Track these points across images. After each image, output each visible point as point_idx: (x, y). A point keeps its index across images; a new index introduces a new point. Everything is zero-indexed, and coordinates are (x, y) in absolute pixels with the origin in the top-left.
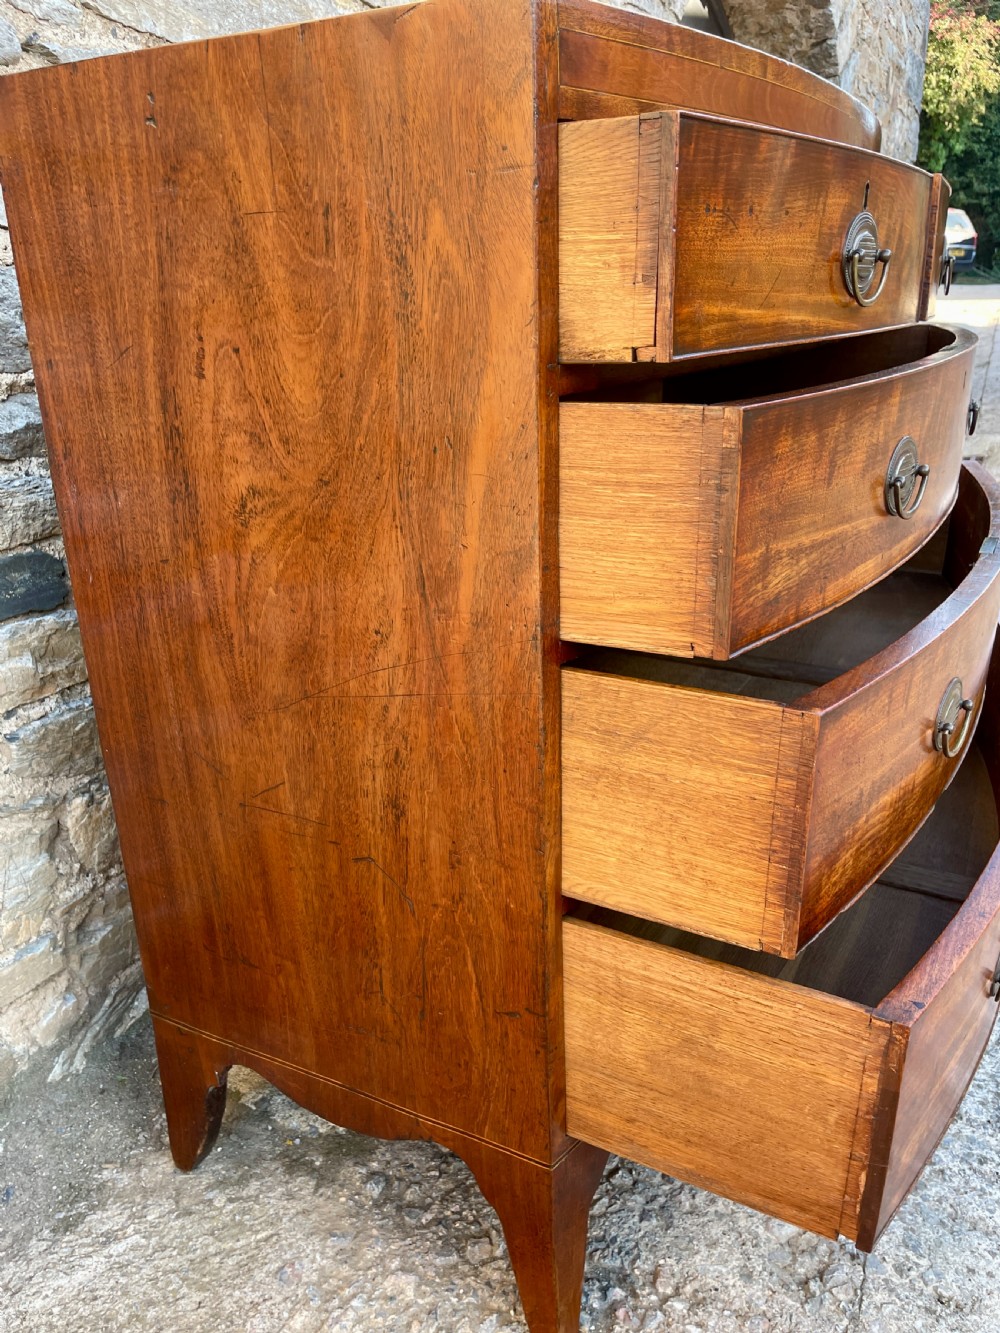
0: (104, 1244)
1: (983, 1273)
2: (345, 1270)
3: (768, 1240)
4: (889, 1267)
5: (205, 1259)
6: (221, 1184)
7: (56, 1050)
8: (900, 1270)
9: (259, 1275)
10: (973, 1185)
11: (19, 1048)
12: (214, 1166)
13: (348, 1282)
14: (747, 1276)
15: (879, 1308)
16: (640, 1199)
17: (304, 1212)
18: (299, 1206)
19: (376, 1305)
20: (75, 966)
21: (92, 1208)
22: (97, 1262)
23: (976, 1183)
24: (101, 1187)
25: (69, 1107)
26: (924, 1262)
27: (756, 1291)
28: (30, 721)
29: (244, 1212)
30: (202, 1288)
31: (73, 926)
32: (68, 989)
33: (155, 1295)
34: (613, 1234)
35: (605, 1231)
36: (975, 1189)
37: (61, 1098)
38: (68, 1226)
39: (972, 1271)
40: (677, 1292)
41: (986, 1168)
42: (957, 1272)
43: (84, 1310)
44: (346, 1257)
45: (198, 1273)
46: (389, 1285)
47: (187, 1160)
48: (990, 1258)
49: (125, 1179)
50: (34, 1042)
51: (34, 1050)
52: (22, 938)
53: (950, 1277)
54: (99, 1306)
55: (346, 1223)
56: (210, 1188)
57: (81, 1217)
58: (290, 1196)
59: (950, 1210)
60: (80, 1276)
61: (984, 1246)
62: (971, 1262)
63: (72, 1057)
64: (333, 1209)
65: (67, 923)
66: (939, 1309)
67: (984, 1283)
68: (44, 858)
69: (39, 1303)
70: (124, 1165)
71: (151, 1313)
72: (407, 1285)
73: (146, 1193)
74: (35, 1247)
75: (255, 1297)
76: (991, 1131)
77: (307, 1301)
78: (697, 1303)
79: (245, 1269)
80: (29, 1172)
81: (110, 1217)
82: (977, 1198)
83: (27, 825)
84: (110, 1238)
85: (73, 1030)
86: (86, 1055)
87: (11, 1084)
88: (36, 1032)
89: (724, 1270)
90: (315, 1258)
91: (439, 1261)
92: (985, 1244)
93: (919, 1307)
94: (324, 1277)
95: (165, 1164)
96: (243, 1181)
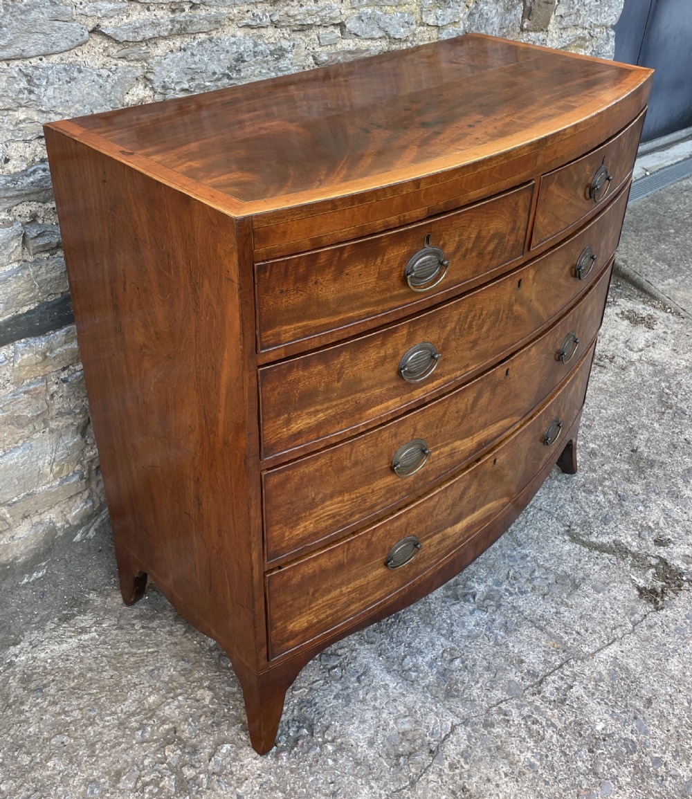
0: (80, 633)
1: (494, 783)
2: (182, 680)
3: (393, 728)
4: (447, 763)
5: (122, 654)
6: (141, 617)
7: (78, 527)
8: (452, 766)
9: (142, 671)
10: (521, 734)
11: (59, 525)
12: (141, 607)
13: (181, 686)
14: (371, 743)
15: (428, 782)
16: (339, 687)
17: (175, 644)
18: (174, 640)
19: (189, 702)
20: (93, 486)
21: (80, 613)
22: (74, 642)
23: (523, 733)
24: (87, 602)
25: (81, 554)
26: (467, 767)
27: (371, 753)
28: (76, 371)
29: (147, 635)
30: (116, 669)
31: (94, 467)
32: (89, 497)
33: (94, 666)
34: (317, 701)
35: (314, 698)
36: (520, 736)
37: (79, 550)
38: (65, 619)
39: (489, 780)
40: (333, 741)
41: (535, 727)
42: (481, 778)
43: (61, 664)
44: (186, 673)
45: (116, 662)
46: (199, 693)
47: (129, 602)
48: (503, 777)
49: (99, 601)
50: (67, 522)
51: (67, 526)
52: (65, 473)
53: (475, 779)
54: (68, 664)
55: (192, 655)
56: (136, 617)
57: (74, 615)
58: (171, 633)
59: (499, 743)
60: (64, 646)
61: (504, 769)
62: (491, 775)
63: (87, 531)
64: (188, 645)
65: (90, 467)
66: (459, 794)
67: (491, 788)
68: (77, 438)
69: (43, 655)
70: (101, 593)
71: (89, 675)
72: (207, 696)
73: (107, 611)
74: (50, 625)
75: (136, 681)
76: (551, 707)
77: (159, 690)
78: (340, 749)
79: (137, 665)
80: (56, 585)
81: (85, 620)
82: (518, 742)
83: (71, 421)
84: (84, 631)
85: (87, 518)
86: (96, 530)
87: (53, 542)
88: (70, 517)
89: (361, 737)
90: (170, 670)
91: (228, 689)
92: (506, 769)
93: (449, 789)
94: (171, 678)
95: (118, 599)
96: (152, 618)
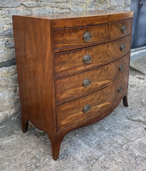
2: (36, 147)
3: (87, 155)
4: (100, 162)
5: (22, 142)
6: (27, 135)
7: (13, 116)
8: (101, 162)
9: (27, 145)
11: (8, 115)
12: (27, 133)
13: (36, 148)
14: (82, 158)
15: (96, 165)
16: (74, 147)
17: (35, 140)
18: (35, 139)
19: (38, 151)
20: (16, 106)
21: (13, 135)
22: (11, 140)
24: (14, 133)
25: (13, 123)
26: (105, 162)
27: (82, 160)
28: (14, 76)
29: (28, 138)
30: (21, 145)
31: (17, 101)
32: (15, 109)
33: (16, 144)
35: (68, 150)
37: (13, 122)
38: (9, 136)
39: (110, 165)
40: (72, 158)
43: (8, 144)
44: (37, 145)
45: (21, 143)
46: (40, 149)
47: (24, 132)
49: (17, 132)
50: (10, 114)
51: (10, 115)
52: (11, 101)
53: (107, 165)
54: (10, 144)
55: (39, 142)
56: (25, 135)
57: (11, 135)
58: (34, 138)
60: (9, 141)
64: (38, 140)
65: (16, 101)
66: (103, 168)
68: (14, 93)
70: (17, 131)
72: (42, 150)
73: (19, 134)
74: (6, 137)
75: (26, 147)
77: (31, 148)
78: (74, 159)
79: (26, 144)
80: (7, 129)
81: (14, 136)
83: (12, 89)
84: (13, 138)
85: (15, 114)
86: (16, 118)
87: (7, 118)
88: (11, 113)
89: (79, 157)
90: (34, 144)
91: (47, 148)
92: (115, 163)
94: (34, 146)
95: (22, 132)
96: (29, 135)
